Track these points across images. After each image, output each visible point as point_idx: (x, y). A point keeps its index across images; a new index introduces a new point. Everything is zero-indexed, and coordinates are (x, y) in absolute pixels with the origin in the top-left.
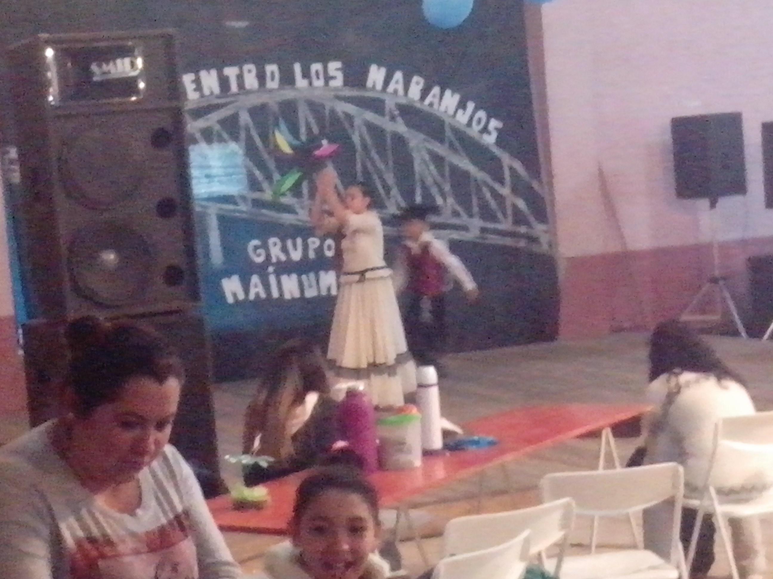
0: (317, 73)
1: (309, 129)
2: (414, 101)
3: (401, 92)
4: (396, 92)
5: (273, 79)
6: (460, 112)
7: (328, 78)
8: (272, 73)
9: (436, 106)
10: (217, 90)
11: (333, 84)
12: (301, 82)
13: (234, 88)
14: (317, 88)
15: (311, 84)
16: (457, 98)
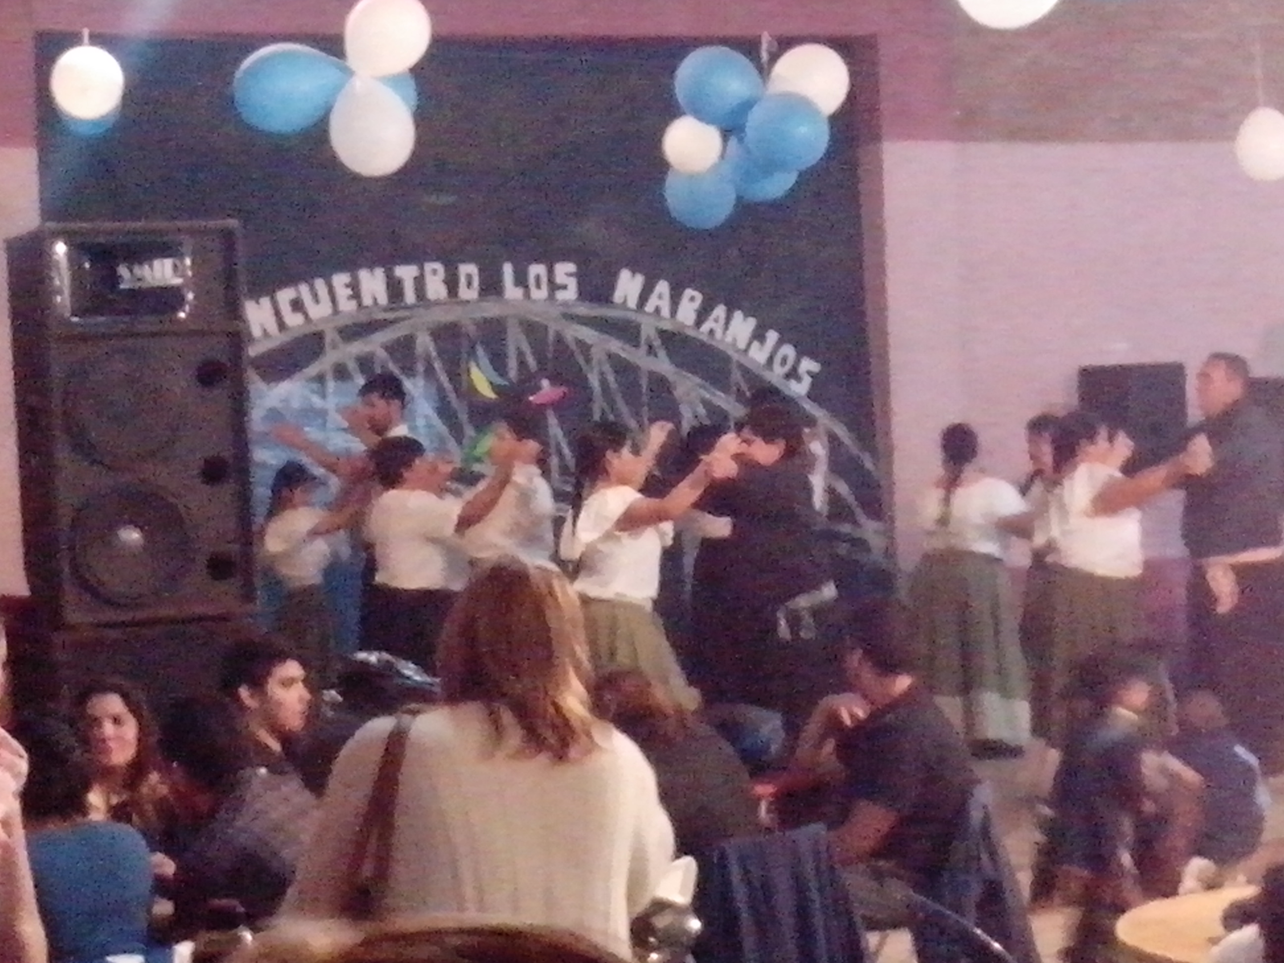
0: (538, 279)
1: (522, 364)
2: (686, 326)
3: (666, 312)
4: (657, 310)
5: (469, 284)
7: (554, 286)
8: (469, 278)
9: (719, 334)
10: (383, 299)
11: (561, 295)
12: (512, 292)
13: (410, 297)
14: (535, 301)
15: (527, 295)
16: (751, 323)
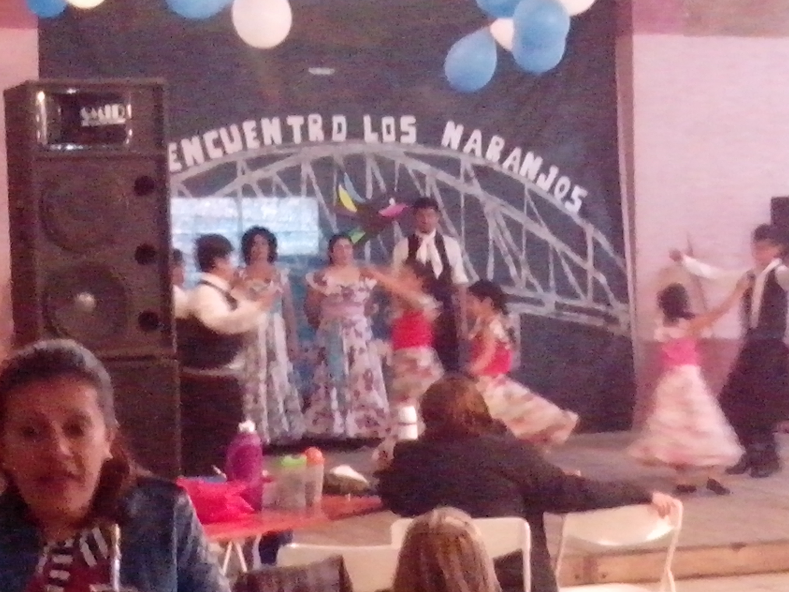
0: (388, 127)
1: (376, 186)
2: (493, 163)
3: (478, 152)
4: (473, 151)
5: (340, 131)
6: (542, 177)
7: (399, 133)
8: (340, 126)
9: (516, 169)
10: (278, 140)
11: (404, 139)
12: (370, 136)
13: (297, 137)
14: (386, 143)
15: (381, 139)
16: (539, 161)
